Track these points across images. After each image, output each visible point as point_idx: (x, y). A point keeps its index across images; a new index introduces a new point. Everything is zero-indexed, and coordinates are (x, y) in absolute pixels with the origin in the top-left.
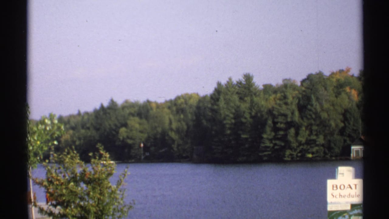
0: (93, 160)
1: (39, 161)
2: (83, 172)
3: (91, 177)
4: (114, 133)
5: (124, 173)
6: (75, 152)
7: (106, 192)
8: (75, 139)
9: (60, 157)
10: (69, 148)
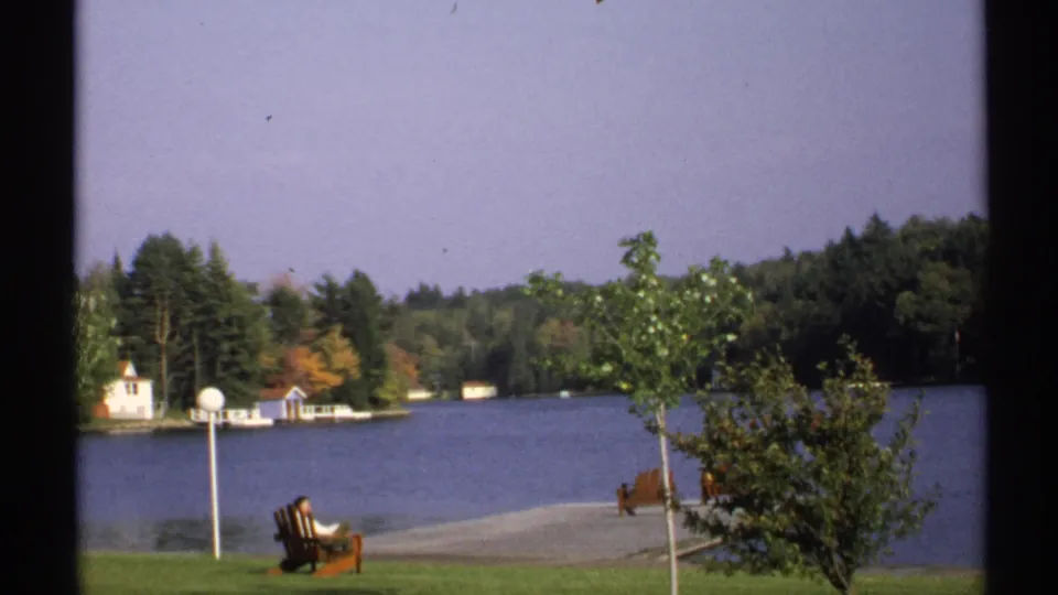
0: (828, 382)
1: (686, 385)
2: (803, 414)
3: (826, 427)
4: (880, 304)
5: (911, 412)
6: (782, 360)
7: (867, 466)
8: (777, 325)
9: (743, 373)
10: (764, 349)
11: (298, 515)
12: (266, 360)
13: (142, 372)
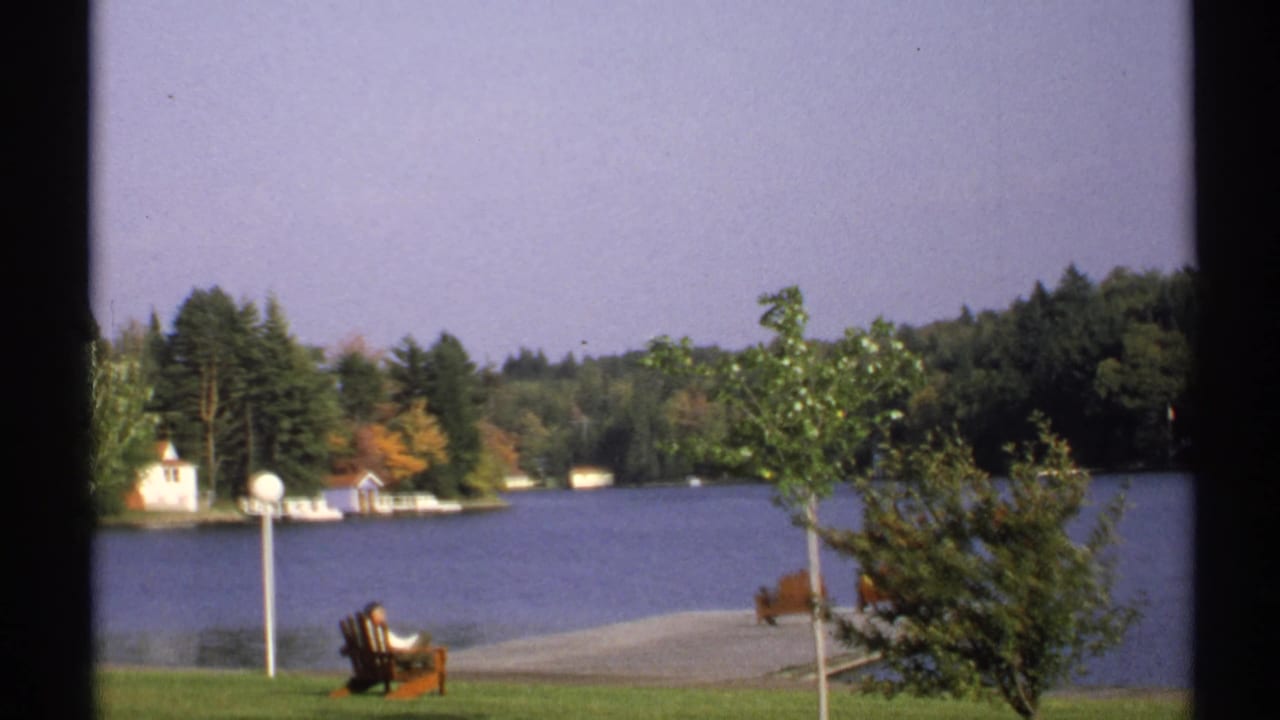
0: (1016, 467)
1: (843, 473)
2: (984, 507)
3: (1011, 522)
4: (1078, 374)
5: (1115, 505)
6: (960, 441)
7: (1059, 567)
8: (952, 399)
9: (911, 458)
10: (938, 429)
12: (336, 440)
13: (183, 455)
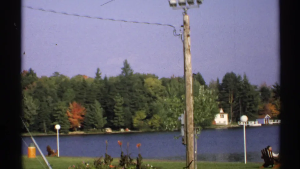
11: (268, 151)
12: (260, 107)
13: (225, 112)
